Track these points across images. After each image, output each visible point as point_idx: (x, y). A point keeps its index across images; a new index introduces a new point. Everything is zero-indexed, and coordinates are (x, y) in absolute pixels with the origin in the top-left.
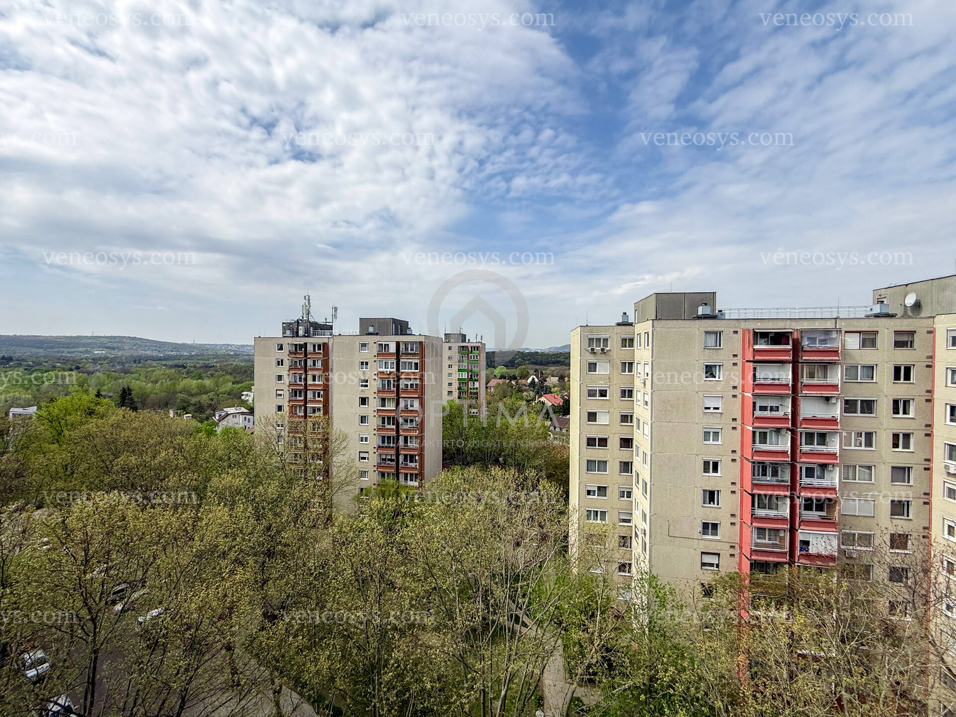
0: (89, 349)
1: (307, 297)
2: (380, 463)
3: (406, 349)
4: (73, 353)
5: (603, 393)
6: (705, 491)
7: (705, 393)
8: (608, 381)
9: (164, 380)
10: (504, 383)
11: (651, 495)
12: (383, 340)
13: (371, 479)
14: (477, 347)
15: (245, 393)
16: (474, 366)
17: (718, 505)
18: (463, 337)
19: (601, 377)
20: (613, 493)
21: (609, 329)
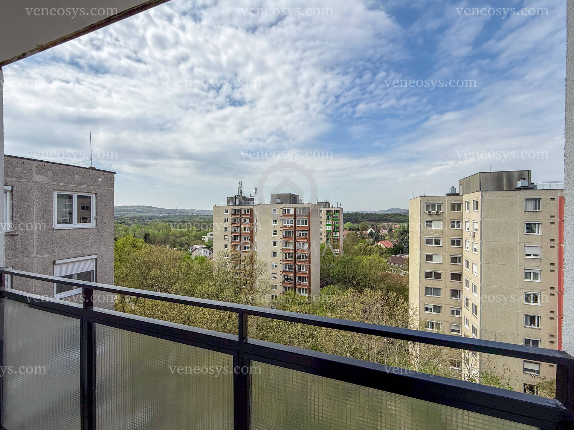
0: (128, 212)
1: (240, 183)
2: (284, 281)
3: (300, 212)
4: (121, 214)
5: (437, 242)
6: (526, 316)
7: (526, 243)
8: (441, 233)
9: (163, 229)
10: (352, 233)
11: (481, 316)
12: (287, 206)
13: (279, 290)
14: (338, 211)
15: (203, 237)
16: (336, 222)
17: (538, 326)
18: (328, 204)
19: (436, 231)
20: (445, 310)
21: (442, 198)
